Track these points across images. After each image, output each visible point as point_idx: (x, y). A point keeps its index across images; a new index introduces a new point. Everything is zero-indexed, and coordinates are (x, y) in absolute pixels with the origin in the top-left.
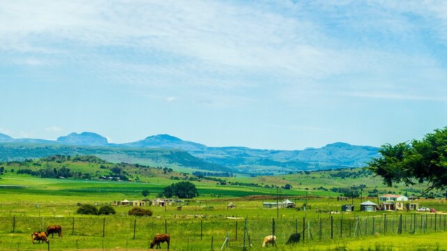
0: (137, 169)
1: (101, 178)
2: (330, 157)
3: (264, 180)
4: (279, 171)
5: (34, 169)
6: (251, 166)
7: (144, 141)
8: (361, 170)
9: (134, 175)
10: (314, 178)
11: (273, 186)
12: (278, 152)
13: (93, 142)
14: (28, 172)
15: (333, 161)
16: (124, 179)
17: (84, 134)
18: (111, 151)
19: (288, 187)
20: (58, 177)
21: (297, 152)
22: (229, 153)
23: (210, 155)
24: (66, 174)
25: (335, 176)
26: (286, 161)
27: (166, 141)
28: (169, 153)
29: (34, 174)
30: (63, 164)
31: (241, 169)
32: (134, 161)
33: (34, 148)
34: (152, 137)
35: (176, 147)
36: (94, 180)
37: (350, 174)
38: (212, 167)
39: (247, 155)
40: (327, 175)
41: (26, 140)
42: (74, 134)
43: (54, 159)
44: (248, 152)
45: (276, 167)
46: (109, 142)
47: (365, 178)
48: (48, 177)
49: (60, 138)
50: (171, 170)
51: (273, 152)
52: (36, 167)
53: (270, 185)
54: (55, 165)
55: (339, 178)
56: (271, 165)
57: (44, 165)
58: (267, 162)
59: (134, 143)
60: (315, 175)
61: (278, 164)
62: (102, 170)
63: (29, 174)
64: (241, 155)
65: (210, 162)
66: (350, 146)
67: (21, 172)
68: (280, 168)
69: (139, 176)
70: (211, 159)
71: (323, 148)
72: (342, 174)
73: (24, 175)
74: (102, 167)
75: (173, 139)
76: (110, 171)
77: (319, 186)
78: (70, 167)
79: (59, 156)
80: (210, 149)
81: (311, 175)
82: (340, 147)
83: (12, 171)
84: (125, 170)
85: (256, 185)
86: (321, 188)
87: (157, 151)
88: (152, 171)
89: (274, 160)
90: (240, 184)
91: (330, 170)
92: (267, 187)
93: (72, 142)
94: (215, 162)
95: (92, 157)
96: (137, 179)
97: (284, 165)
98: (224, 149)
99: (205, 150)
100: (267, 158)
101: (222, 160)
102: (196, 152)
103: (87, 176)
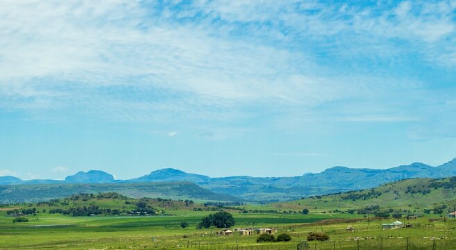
0: (161, 203)
1: (129, 213)
2: (330, 181)
3: (280, 206)
4: (284, 197)
5: (64, 208)
6: (257, 194)
7: (150, 176)
8: (371, 192)
9: (158, 208)
10: (326, 202)
11: (290, 212)
12: (279, 179)
13: (100, 180)
14: (59, 211)
15: (333, 184)
16: (151, 213)
17: (91, 172)
18: (123, 187)
19: (306, 212)
20: (89, 215)
21: (298, 178)
22: (232, 183)
23: (215, 186)
24: (96, 211)
25: (346, 198)
26: (289, 187)
27: (171, 174)
28: (178, 186)
29: (65, 213)
30: (90, 202)
31: (247, 197)
32: (154, 196)
33: (48, 188)
34: (158, 171)
35: (181, 179)
36: (123, 215)
37: (361, 196)
38: (220, 197)
39: (249, 183)
40: (338, 198)
41: (36, 181)
42: (81, 173)
43: (77, 198)
44: (250, 181)
45: (280, 193)
46: (115, 179)
47: (375, 199)
48: (79, 215)
49: (68, 178)
50: (191, 202)
51: (274, 179)
52: (65, 206)
53: (288, 211)
54: (81, 204)
55: (350, 201)
56: (274, 192)
57: (71, 204)
58: (271, 189)
59: (141, 178)
60: (327, 199)
61: (282, 190)
62: (128, 205)
63: (61, 213)
64: (244, 184)
65: (216, 192)
66: (348, 169)
67: (52, 212)
68: (284, 194)
69: (164, 209)
70: (217, 189)
71: (323, 173)
72: (352, 197)
73: (56, 214)
74: (127, 203)
75: (177, 172)
76: (135, 206)
77: (335, 209)
78: (96, 205)
79: (83, 194)
80: (214, 180)
81: (323, 199)
82: (339, 171)
83: (44, 211)
84: (149, 205)
85: (276, 212)
86: (337, 211)
87: (166, 185)
88: (175, 203)
89: (277, 187)
90: (261, 212)
91: (340, 193)
92: (285, 212)
93: (81, 181)
94: (220, 192)
95: (113, 194)
96: (163, 212)
97: (287, 191)
98: (227, 179)
99: (209, 180)
100: (271, 185)
101: (227, 189)
102: (200, 183)
103: (116, 212)
